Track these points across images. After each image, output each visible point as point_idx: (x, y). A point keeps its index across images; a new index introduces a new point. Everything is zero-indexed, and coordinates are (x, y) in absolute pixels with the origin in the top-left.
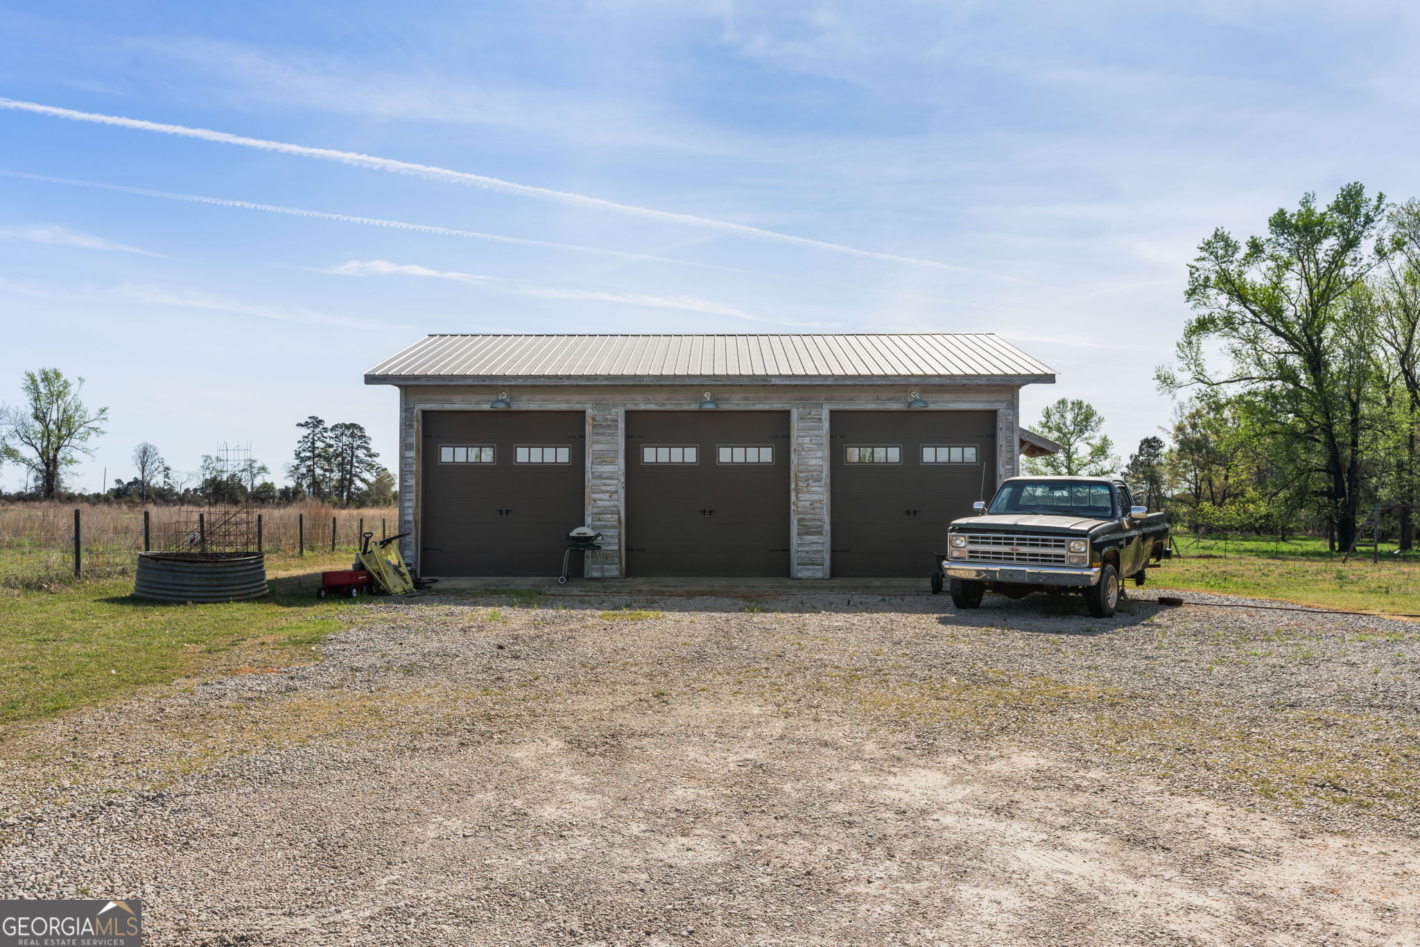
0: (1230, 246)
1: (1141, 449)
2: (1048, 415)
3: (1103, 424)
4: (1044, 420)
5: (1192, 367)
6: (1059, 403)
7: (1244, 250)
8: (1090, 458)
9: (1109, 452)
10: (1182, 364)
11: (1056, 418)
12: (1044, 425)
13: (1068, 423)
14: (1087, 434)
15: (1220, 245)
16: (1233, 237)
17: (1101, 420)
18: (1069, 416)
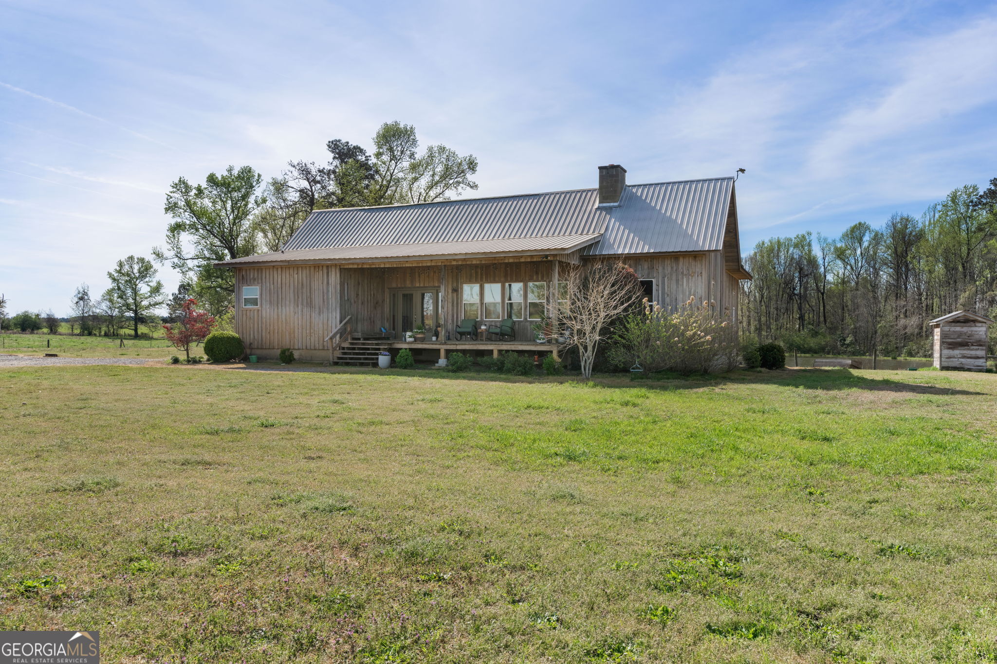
0: (188, 188)
1: (179, 290)
2: (121, 265)
3: (157, 274)
4: (118, 268)
5: (175, 249)
6: (129, 258)
7: (194, 191)
8: (149, 294)
9: (162, 291)
10: (169, 247)
11: (126, 268)
12: (119, 272)
13: (136, 271)
14: (147, 279)
15: (182, 186)
16: (190, 183)
17: (156, 271)
18: (136, 268)
